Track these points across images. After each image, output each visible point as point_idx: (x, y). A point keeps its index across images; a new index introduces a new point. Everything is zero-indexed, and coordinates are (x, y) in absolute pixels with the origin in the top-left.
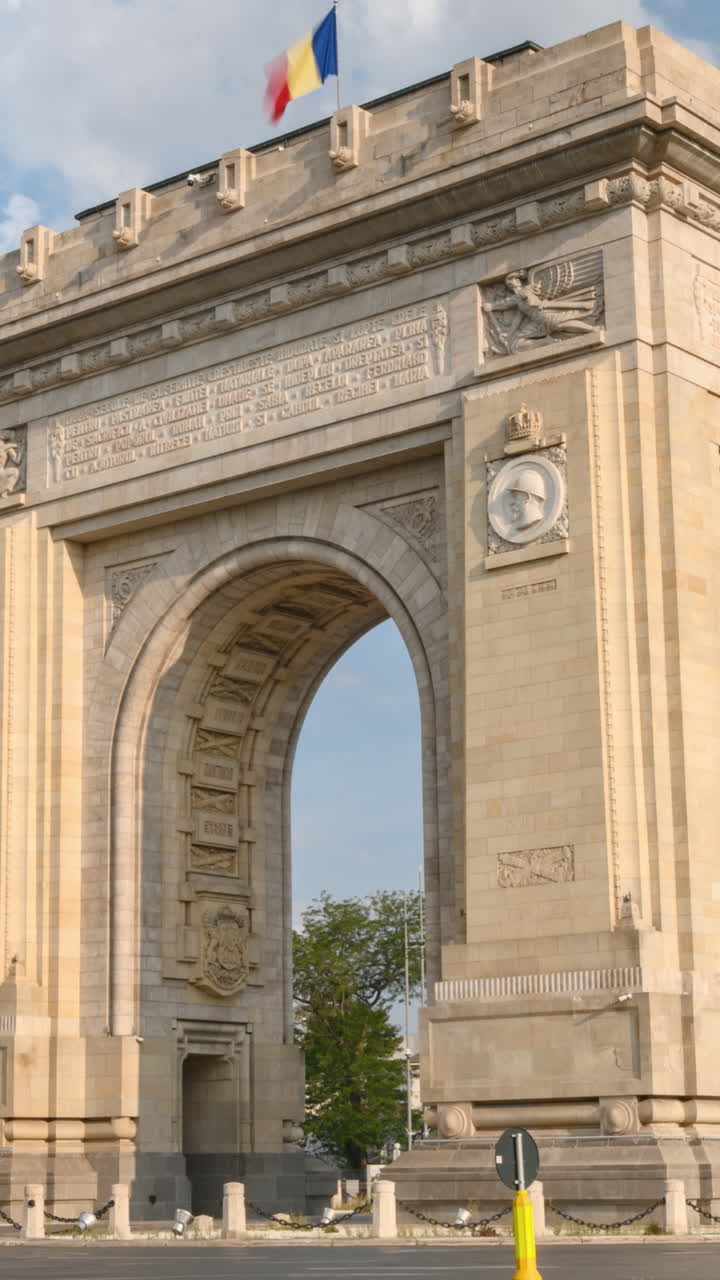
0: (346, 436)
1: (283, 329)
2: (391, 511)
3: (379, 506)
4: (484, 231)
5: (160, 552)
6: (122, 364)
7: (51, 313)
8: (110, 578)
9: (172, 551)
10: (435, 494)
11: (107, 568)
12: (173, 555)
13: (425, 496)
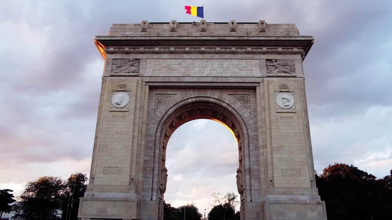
0: (233, 80)
1: (216, 56)
2: (237, 97)
3: (234, 96)
4: (269, 50)
5: (173, 93)
6: (172, 53)
7: (158, 37)
8: (156, 96)
9: (176, 94)
10: (248, 96)
11: (156, 94)
12: (176, 95)
13: (246, 96)
